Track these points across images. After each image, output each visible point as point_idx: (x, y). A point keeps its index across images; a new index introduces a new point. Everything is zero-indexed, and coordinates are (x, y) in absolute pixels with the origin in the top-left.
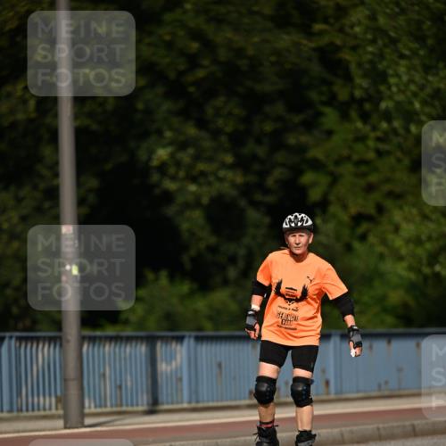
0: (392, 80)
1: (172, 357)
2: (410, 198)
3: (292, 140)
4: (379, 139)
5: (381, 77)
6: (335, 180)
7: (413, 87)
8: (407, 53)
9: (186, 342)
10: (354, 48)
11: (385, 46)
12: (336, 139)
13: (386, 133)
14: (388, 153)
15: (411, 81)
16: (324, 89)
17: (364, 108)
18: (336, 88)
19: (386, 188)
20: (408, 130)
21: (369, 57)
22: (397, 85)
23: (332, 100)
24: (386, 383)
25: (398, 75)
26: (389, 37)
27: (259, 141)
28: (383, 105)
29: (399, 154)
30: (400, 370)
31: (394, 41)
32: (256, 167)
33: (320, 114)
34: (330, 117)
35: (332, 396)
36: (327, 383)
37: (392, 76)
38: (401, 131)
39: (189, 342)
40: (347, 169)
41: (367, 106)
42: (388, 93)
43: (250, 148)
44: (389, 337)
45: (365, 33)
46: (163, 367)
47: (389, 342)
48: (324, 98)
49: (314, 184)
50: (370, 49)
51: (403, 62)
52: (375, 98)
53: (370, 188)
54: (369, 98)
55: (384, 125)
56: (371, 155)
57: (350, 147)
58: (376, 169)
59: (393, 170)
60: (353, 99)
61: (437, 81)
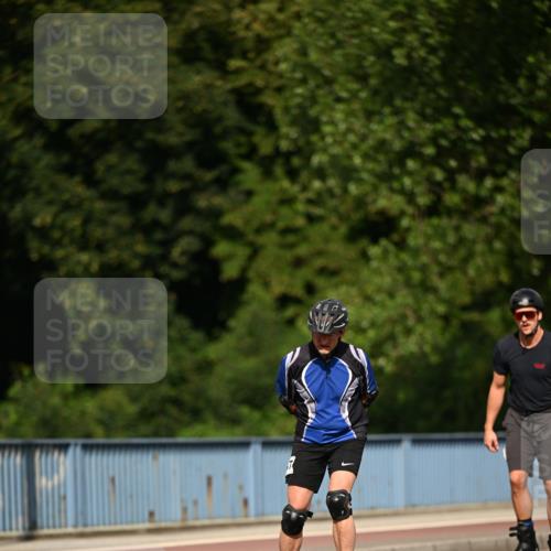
0: (327, 129)
1: (54, 470)
2: (348, 276)
3: (202, 202)
4: (310, 202)
5: (313, 126)
6: (255, 251)
7: (352, 138)
8: (344, 94)
9: (71, 451)
10: (279, 90)
11: (318, 87)
12: (257, 201)
13: (319, 194)
14: (320, 219)
15: (349, 130)
16: (243, 139)
17: (291, 163)
18: (257, 139)
19: (319, 262)
20: (345, 191)
21: (297, 100)
22: (333, 135)
23: (251, 153)
25: (332, 123)
26: (323, 76)
27: (161, 203)
28: (316, 160)
29: (334, 220)
31: (329, 82)
32: (159, 235)
33: (236, 171)
34: (250, 174)
35: (252, 519)
36: (246, 502)
37: (329, 123)
38: (337, 191)
39: (75, 451)
40: (270, 239)
41: (296, 161)
42: (321, 144)
43: (152, 212)
45: (294, 70)
46: (42, 482)
48: (243, 150)
49: (230, 257)
50: (299, 90)
51: (341, 107)
52: (304, 151)
53: (298, 263)
54: (298, 151)
55: (317, 184)
56: (300, 222)
57: (274, 213)
58: (305, 239)
59: (327, 240)
60: (277, 152)
61: (382, 130)
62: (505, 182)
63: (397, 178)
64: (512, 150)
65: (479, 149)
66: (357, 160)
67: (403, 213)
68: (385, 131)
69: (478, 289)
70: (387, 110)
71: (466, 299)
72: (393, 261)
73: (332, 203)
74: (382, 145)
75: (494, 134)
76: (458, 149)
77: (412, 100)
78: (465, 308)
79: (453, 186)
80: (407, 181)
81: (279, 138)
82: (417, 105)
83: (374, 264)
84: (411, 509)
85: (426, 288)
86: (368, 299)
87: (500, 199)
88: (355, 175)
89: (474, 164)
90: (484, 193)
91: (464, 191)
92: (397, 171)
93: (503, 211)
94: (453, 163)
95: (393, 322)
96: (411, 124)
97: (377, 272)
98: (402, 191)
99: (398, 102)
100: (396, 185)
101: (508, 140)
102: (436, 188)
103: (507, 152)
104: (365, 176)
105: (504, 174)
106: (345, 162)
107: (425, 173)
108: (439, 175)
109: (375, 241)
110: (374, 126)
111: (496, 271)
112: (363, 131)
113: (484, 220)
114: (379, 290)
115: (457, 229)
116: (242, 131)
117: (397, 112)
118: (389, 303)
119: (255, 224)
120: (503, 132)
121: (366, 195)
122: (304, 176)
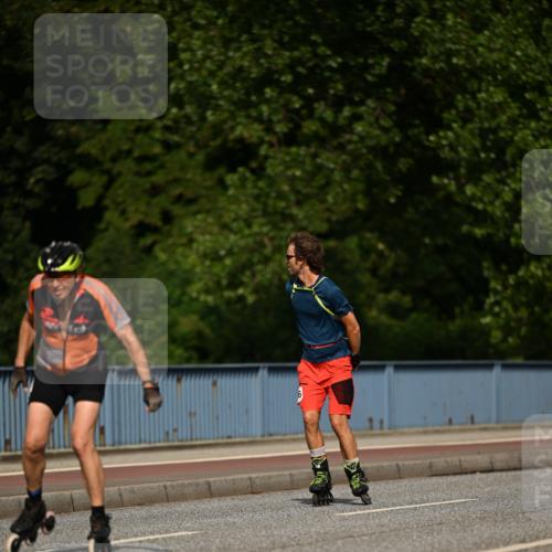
0: (184, 56)
4: (166, 128)
6: (112, 180)
7: (209, 65)
8: (202, 22)
12: (110, 127)
13: (176, 121)
14: (178, 146)
15: (207, 57)
19: (177, 191)
20: (203, 119)
22: (190, 62)
24: (175, 430)
25: (189, 49)
26: (182, 2)
27: (18, 131)
29: (191, 147)
30: (192, 414)
31: (187, 8)
32: (15, 163)
35: (108, 448)
36: (102, 430)
37: (185, 50)
40: (126, 167)
42: (179, 71)
43: (8, 138)
44: (179, 373)
47: (179, 380)
49: (87, 185)
51: (197, 33)
53: (155, 191)
55: (174, 110)
56: (157, 149)
57: (132, 140)
58: (162, 166)
59: (183, 168)
61: (240, 57)
62: (363, 109)
63: (255, 105)
64: (369, 78)
65: (338, 77)
66: (215, 87)
67: (262, 142)
68: (242, 58)
69: (334, 218)
70: (244, 37)
71: (324, 227)
72: (249, 185)
73: (194, 129)
74: (239, 72)
75: (352, 63)
76: (315, 77)
77: (270, 27)
78: (323, 236)
79: (311, 115)
80: (265, 109)
82: (275, 33)
83: (231, 192)
84: (268, 438)
85: (287, 217)
86: (225, 227)
87: (359, 128)
88: (213, 102)
89: (332, 92)
90: (341, 121)
91: (322, 120)
92: (254, 98)
93: (362, 139)
94: (311, 91)
95: (252, 251)
96: (270, 52)
97: (235, 200)
98: (259, 119)
99: (256, 30)
100: (254, 113)
101: (367, 68)
102: (295, 118)
103: (365, 79)
104: (221, 102)
105: (362, 103)
106: (202, 89)
107: (282, 101)
108: (297, 103)
109: (232, 170)
110: (231, 54)
111: (354, 200)
112: (222, 58)
113: (341, 148)
114: (234, 220)
115: (315, 156)
117: (253, 40)
118: (247, 232)
119: (109, 155)
120: (361, 60)
121: (225, 121)
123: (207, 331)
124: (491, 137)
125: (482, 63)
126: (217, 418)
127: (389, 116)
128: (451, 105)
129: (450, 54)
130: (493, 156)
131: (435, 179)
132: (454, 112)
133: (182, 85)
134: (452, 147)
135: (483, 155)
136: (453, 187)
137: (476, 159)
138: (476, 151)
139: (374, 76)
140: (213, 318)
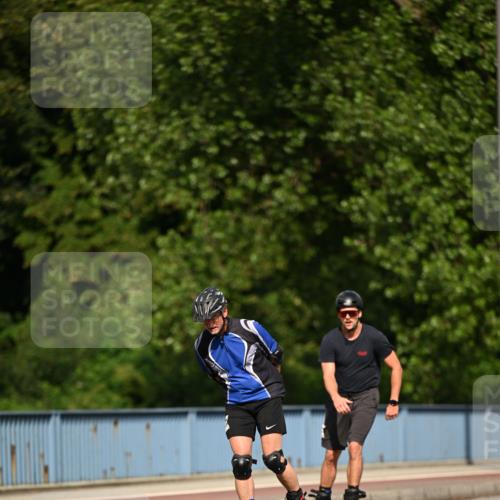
0: (120, 130)
3: (6, 197)
4: (104, 196)
5: (108, 127)
6: (55, 241)
7: (142, 138)
12: (55, 194)
13: (113, 189)
14: (114, 212)
15: (140, 131)
16: (43, 139)
17: (88, 161)
18: (55, 139)
20: (137, 187)
22: (125, 135)
23: (51, 151)
24: (113, 469)
25: (125, 124)
28: (110, 158)
29: (126, 213)
30: (128, 455)
33: (37, 168)
34: (50, 171)
35: (52, 484)
36: (46, 469)
37: (121, 125)
38: (130, 186)
40: (69, 229)
41: (92, 160)
42: (115, 144)
44: (116, 417)
47: (116, 423)
48: (44, 149)
49: (32, 246)
52: (100, 151)
54: (94, 150)
55: (111, 180)
56: (96, 214)
57: (73, 205)
58: (100, 230)
59: (120, 231)
60: (74, 150)
61: (170, 131)
62: (281, 178)
63: (184, 175)
64: (288, 150)
65: (258, 148)
66: (148, 159)
67: (189, 207)
68: (173, 131)
69: (258, 276)
70: (174, 113)
71: (247, 285)
72: (178, 246)
73: (126, 197)
74: (170, 145)
75: (272, 136)
76: (240, 149)
77: (197, 103)
78: (245, 293)
79: (235, 183)
80: (193, 178)
81: (76, 138)
82: (202, 109)
83: (163, 252)
84: (196, 475)
85: (210, 274)
86: (158, 285)
87: (279, 194)
88: (146, 172)
89: (253, 162)
90: (262, 188)
91: (244, 188)
92: (183, 168)
93: (281, 205)
94: (234, 161)
95: (180, 305)
96: (197, 126)
97: (166, 260)
98: (188, 187)
99: (185, 106)
100: (183, 181)
101: (284, 141)
102: (219, 184)
103: (283, 152)
104: (154, 172)
105: (281, 172)
106: (136, 160)
107: (208, 170)
108: (222, 173)
109: (163, 232)
110: (162, 128)
111: (273, 259)
112: (154, 132)
113: (262, 213)
114: (167, 276)
115: (238, 221)
116: (42, 132)
117: (183, 115)
118: (176, 288)
119: (52, 219)
120: (280, 134)
121: (156, 189)
122: (99, 172)
123: (141, 379)
124: (398, 203)
125: (389, 136)
126: (151, 458)
127: (306, 184)
128: (361, 174)
129: (359, 128)
130: (399, 220)
131: (347, 241)
132: (363, 180)
133: (118, 157)
134: (363, 213)
135: (390, 220)
136: (363, 248)
137: (383, 223)
138: (384, 216)
139: (291, 147)
140: (147, 368)
